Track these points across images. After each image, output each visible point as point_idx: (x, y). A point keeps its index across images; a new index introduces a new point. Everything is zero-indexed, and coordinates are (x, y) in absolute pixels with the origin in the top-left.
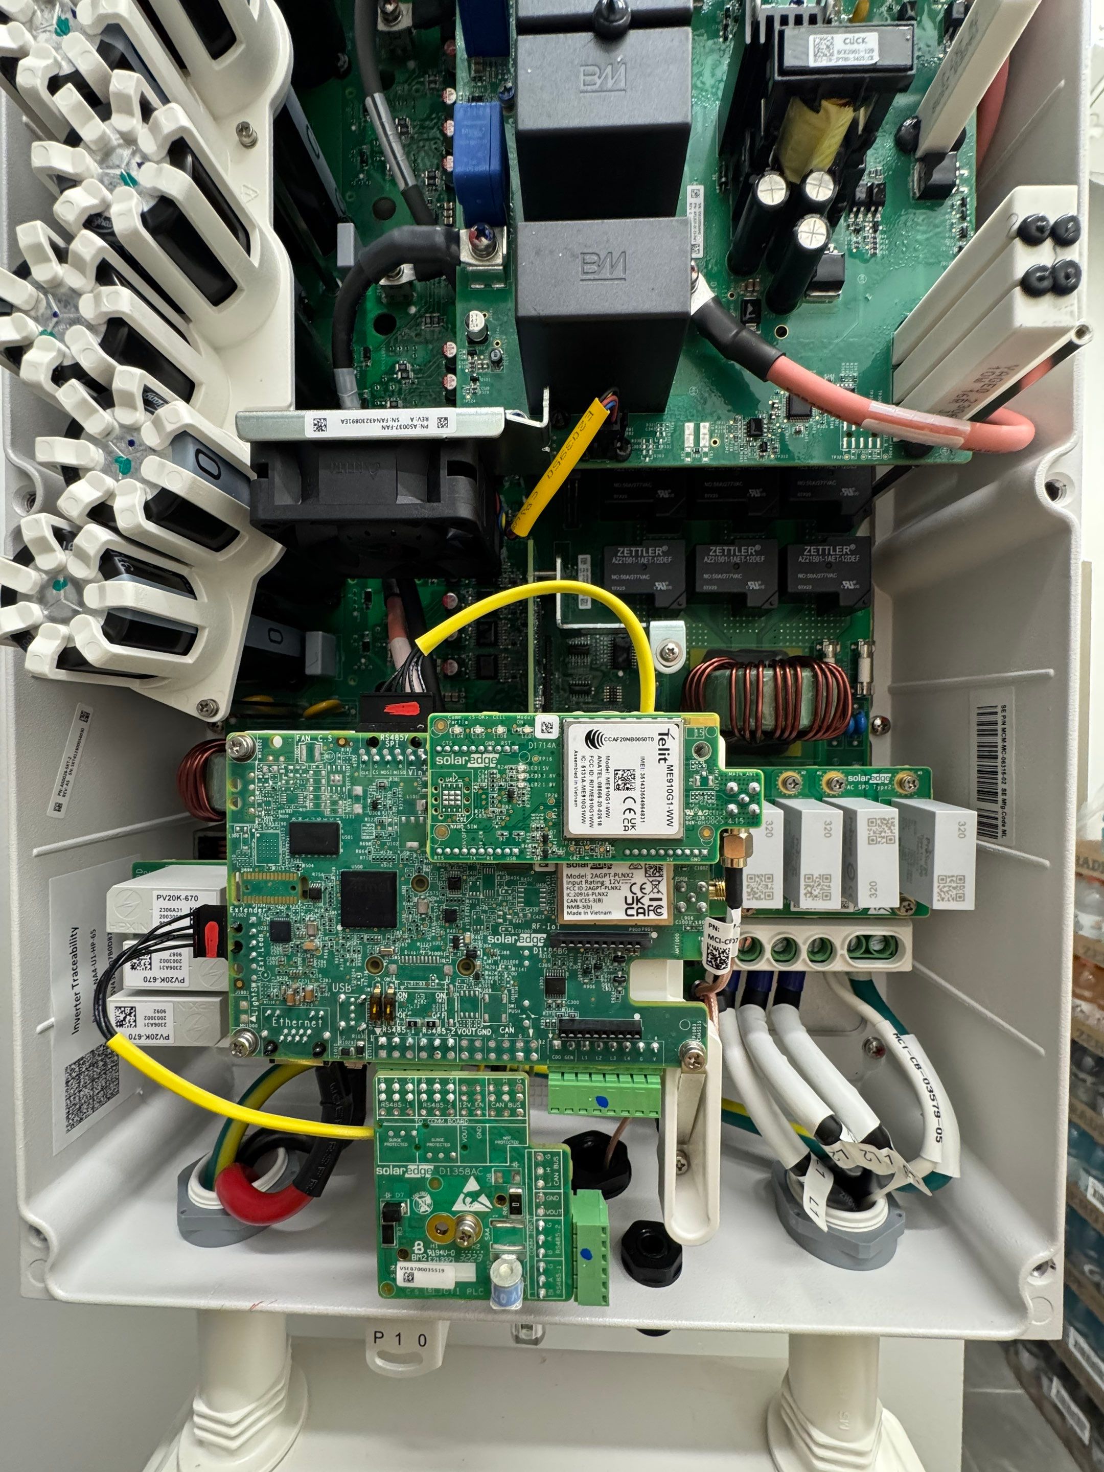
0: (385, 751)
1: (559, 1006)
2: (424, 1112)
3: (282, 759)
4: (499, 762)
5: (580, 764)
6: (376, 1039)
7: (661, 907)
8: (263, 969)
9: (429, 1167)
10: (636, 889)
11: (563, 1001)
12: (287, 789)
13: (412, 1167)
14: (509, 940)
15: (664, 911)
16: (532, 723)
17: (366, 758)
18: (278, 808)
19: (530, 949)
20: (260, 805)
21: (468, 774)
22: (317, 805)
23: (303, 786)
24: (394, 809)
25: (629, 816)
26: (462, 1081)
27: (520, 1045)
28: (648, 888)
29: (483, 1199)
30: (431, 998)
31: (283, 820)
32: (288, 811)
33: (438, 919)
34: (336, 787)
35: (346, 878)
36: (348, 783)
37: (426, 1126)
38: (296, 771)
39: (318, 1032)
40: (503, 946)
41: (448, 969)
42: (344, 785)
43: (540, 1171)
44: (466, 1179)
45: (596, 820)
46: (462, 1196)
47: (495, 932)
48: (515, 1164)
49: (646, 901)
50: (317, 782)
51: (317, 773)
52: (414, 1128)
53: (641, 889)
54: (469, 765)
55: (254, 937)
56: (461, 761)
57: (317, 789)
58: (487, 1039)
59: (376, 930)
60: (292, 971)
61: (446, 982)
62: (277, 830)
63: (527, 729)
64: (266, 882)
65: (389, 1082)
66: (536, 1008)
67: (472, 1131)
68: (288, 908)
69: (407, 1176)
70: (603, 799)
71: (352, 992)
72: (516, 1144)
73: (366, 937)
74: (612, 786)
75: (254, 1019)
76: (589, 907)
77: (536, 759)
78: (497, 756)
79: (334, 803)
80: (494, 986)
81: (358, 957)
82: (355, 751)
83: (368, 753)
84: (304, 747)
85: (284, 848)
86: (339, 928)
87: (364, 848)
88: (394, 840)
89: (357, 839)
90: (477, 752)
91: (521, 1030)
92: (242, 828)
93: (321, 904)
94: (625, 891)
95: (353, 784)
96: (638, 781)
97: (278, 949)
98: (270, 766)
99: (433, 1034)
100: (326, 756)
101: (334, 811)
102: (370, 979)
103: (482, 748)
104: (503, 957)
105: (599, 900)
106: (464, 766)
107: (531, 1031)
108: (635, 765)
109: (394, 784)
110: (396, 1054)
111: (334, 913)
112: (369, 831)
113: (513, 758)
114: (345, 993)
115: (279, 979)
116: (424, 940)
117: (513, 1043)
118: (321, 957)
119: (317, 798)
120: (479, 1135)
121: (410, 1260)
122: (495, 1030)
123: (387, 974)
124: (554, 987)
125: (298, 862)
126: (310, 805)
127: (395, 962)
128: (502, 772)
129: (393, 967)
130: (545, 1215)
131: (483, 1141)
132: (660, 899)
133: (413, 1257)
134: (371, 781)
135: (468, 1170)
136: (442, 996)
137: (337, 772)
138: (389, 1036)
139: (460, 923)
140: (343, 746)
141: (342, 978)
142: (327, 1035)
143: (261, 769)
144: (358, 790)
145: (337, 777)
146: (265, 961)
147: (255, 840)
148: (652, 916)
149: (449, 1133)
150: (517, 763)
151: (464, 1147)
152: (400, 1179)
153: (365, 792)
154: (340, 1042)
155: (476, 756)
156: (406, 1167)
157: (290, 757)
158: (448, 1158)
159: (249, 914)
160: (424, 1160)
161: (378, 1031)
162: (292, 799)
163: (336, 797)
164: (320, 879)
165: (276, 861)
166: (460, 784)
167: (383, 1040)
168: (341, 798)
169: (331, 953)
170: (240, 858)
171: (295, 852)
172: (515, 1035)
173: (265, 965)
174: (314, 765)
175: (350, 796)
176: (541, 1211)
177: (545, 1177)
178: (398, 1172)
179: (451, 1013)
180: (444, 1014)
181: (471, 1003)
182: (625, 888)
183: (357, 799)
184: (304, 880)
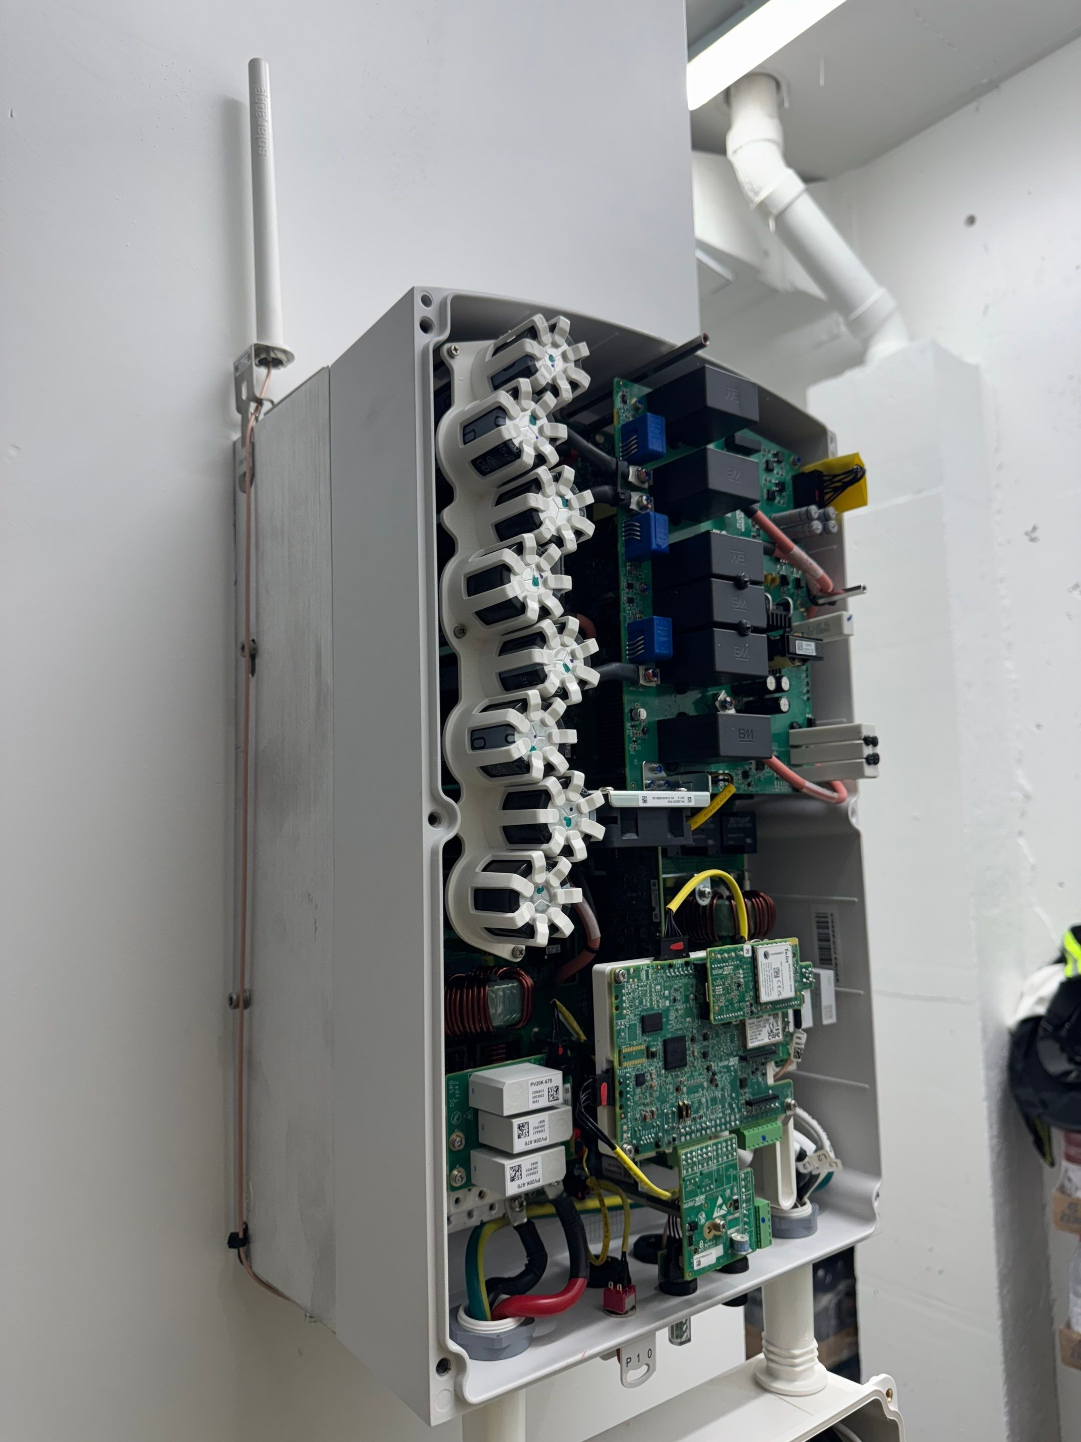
0: (676, 970)
1: (745, 1093)
2: (700, 1166)
3: (636, 980)
4: (734, 970)
5: (763, 967)
6: (680, 1131)
7: (779, 1033)
8: (633, 1104)
9: (703, 1197)
10: (771, 1026)
11: (746, 1090)
12: (639, 997)
13: (697, 1199)
14: (725, 1063)
15: (781, 1035)
16: (742, 949)
17: (669, 974)
18: (636, 1009)
19: (733, 1066)
20: (628, 1008)
21: (723, 978)
22: (651, 1004)
23: (645, 994)
24: (681, 1002)
25: (779, 989)
26: (714, 1144)
27: (733, 1118)
28: (775, 1024)
29: (724, 1207)
30: (700, 1102)
31: (638, 1015)
32: (640, 1009)
33: (701, 1057)
34: (658, 992)
35: (665, 1043)
36: (663, 990)
37: (701, 1174)
38: (642, 986)
39: (656, 1134)
40: (724, 1067)
41: (705, 1084)
42: (661, 991)
43: (743, 1183)
44: (717, 1199)
45: (770, 993)
46: (716, 1208)
47: (721, 1061)
48: (735, 1183)
49: (775, 1031)
50: (651, 991)
51: (650, 986)
52: (696, 1177)
53: (773, 1025)
54: (724, 973)
55: (628, 1085)
56: (720, 971)
57: (651, 995)
58: (720, 1119)
59: (677, 1069)
60: (646, 1101)
61: (705, 1091)
62: (636, 1021)
63: (741, 953)
64: (632, 1052)
65: (686, 1154)
66: (737, 1098)
67: (718, 1170)
68: (642, 1066)
69: (696, 1205)
70: (771, 983)
71: (670, 1107)
72: (735, 1172)
73: (673, 1074)
74: (773, 976)
75: (629, 1135)
76: (756, 1038)
77: (745, 967)
78: (732, 967)
79: (658, 1002)
80: (723, 1090)
81: (671, 1086)
82: (665, 972)
83: (670, 972)
84: (644, 972)
85: (639, 1031)
86: (663, 1071)
87: (670, 1024)
88: (682, 1018)
89: (668, 1020)
90: (726, 966)
91: (732, 1109)
92: (621, 1023)
93: (655, 1060)
94: (768, 1028)
95: (665, 990)
96: (781, 972)
97: (638, 1090)
98: (631, 985)
99: (701, 1122)
100: (654, 976)
101: (658, 1006)
102: (677, 1097)
103: (727, 964)
104: (725, 1073)
105: (760, 1034)
106: (722, 974)
107: (736, 1110)
108: (778, 966)
109: (681, 987)
110: (688, 1137)
111: (661, 1064)
112: (672, 1015)
113: (737, 968)
114: (666, 1109)
115: (640, 1108)
116: (695, 1071)
117: (730, 1118)
118: (656, 1091)
119: (651, 1000)
120: (721, 1173)
121: (699, 1253)
122: (723, 1112)
123: (683, 1094)
124: (743, 1083)
125: (645, 1038)
126: (648, 1004)
127: (685, 1086)
128: (735, 975)
129: (685, 1089)
130: (746, 1207)
131: (723, 1175)
132: (778, 1029)
133: (700, 1251)
134: (671, 987)
135: (718, 1194)
136: (704, 1100)
137: (658, 984)
138: (684, 1128)
139: (708, 1058)
140: (660, 969)
141: (664, 1102)
142: (660, 1134)
143: (627, 987)
144: (667, 992)
145: (658, 987)
146: (633, 1099)
147: (627, 1029)
148: (777, 1038)
149: (710, 1175)
150: (739, 970)
151: (716, 1181)
152: (693, 1208)
153: (670, 993)
154: (666, 1137)
155: (725, 968)
156: (695, 1200)
157: (640, 980)
158: (711, 1189)
159: (626, 1073)
160: (702, 1193)
161: (680, 1126)
162: (641, 1003)
163: (658, 998)
164: (654, 1045)
165: (636, 1039)
166: (721, 983)
167: (682, 1130)
168: (660, 999)
169: (661, 1087)
170: (621, 1041)
171: (644, 1031)
172: (730, 1114)
173: (634, 1102)
174: (649, 982)
175: (664, 997)
176: (744, 1205)
177: (746, 1187)
178: (691, 1204)
179: (707, 1108)
180: (705, 1110)
181: (714, 1100)
182: (767, 1025)
183: (667, 998)
184: (648, 1048)
